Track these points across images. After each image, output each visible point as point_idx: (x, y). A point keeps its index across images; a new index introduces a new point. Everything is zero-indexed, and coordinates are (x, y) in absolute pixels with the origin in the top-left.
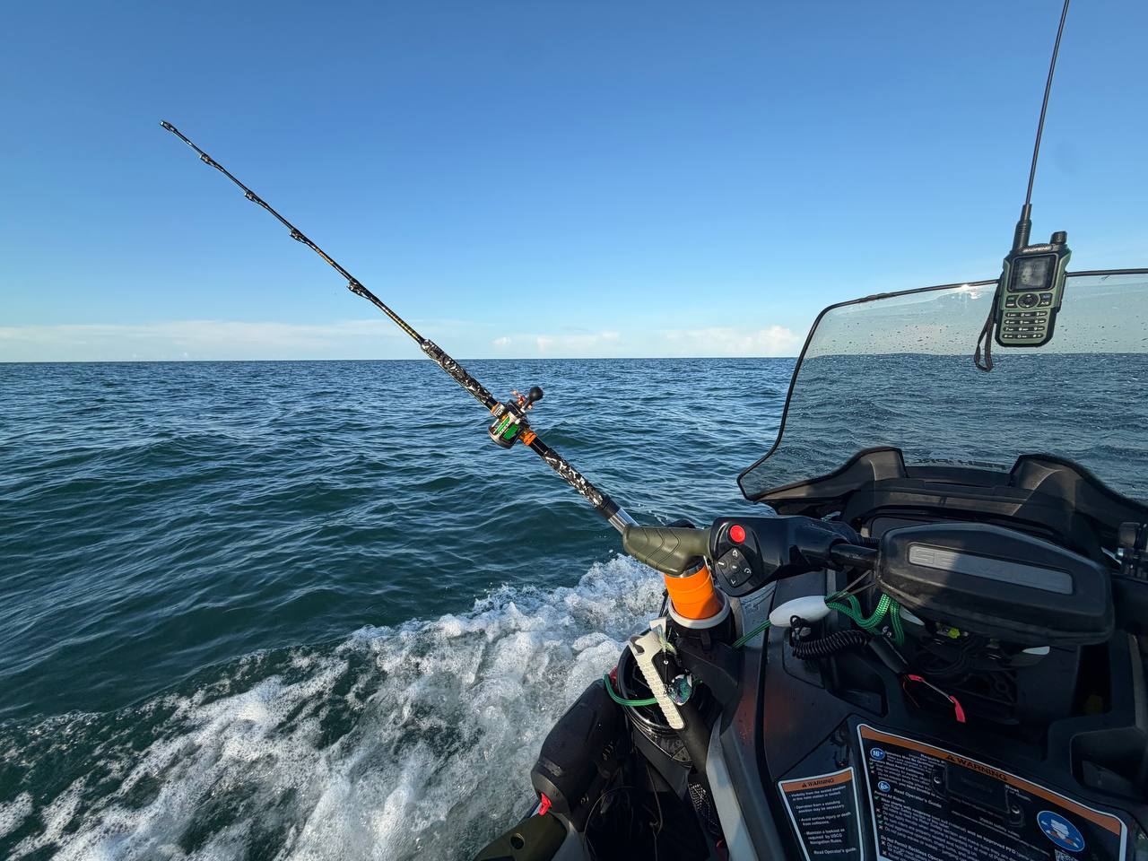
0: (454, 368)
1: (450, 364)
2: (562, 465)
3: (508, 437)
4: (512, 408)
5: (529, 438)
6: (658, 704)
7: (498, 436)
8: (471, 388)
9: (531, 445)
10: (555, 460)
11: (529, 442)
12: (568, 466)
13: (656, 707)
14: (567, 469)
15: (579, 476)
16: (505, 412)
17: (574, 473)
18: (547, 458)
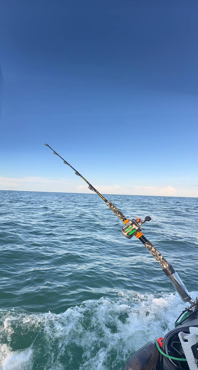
0: (114, 209)
1: (113, 207)
2: (153, 249)
3: (130, 234)
4: (134, 222)
5: (139, 235)
6: (187, 362)
7: (127, 233)
8: (119, 215)
9: (140, 238)
10: (150, 246)
11: (139, 237)
12: (156, 250)
13: (186, 363)
14: (155, 251)
15: (160, 255)
16: (132, 224)
17: (158, 253)
18: (146, 245)
